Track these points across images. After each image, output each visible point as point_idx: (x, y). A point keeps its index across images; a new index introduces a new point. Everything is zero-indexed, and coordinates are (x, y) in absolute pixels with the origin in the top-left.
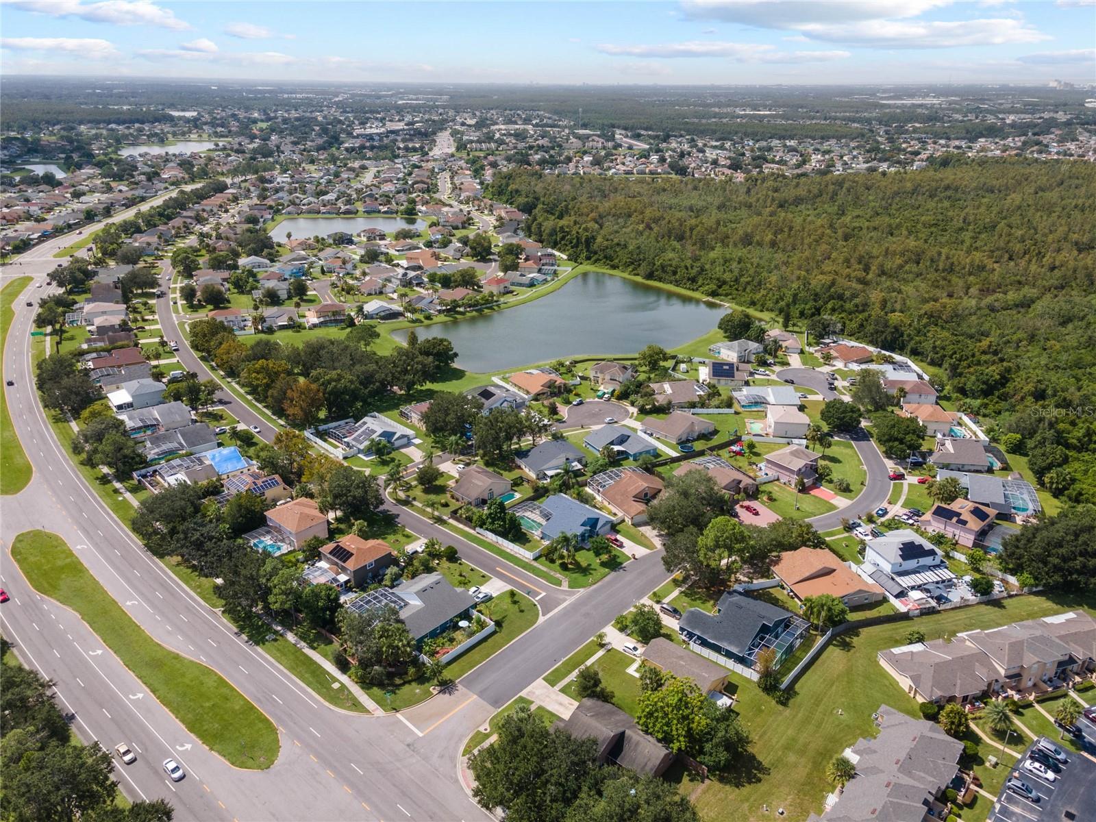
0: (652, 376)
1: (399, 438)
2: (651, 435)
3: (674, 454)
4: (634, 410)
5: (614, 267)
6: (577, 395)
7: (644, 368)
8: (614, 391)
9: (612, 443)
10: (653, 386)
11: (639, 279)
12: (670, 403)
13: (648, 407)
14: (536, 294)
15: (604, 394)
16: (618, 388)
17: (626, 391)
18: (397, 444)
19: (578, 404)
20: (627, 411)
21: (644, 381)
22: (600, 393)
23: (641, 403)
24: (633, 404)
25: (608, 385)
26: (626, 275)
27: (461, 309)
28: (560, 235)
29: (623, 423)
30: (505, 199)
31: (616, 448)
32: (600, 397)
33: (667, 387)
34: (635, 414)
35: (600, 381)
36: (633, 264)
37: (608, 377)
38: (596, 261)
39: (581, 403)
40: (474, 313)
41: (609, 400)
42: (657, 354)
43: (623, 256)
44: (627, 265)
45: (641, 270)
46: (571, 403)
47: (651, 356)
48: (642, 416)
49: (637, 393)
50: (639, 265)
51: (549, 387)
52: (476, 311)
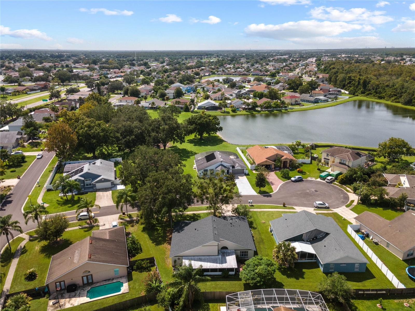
0: (388, 167)
1: (101, 181)
2: (365, 237)
3: (398, 284)
4: (354, 198)
5: (381, 98)
6: (301, 172)
7: (382, 159)
8: (340, 174)
9: (299, 239)
10: (388, 177)
11: (399, 105)
12: (403, 199)
13: (373, 198)
14: (316, 107)
15: (330, 175)
16: (345, 171)
17: (351, 176)
18: (99, 186)
19: (296, 181)
20: (347, 198)
21: (377, 170)
22: (323, 174)
23: (365, 192)
24: (355, 190)
25: (336, 168)
26: (389, 103)
27: (259, 109)
28: (348, 81)
29: (336, 210)
30: (326, 72)
31: (299, 247)
32: (323, 178)
33: (404, 180)
34: (355, 203)
35: (330, 163)
36: (397, 96)
37: (337, 160)
38: (368, 95)
39: (300, 180)
40: (267, 112)
41: (331, 182)
42: (398, 146)
43: (389, 91)
44: (390, 96)
45: (402, 100)
46: (289, 178)
47: (391, 147)
48: (364, 207)
49: (365, 181)
50: (401, 96)
51: (274, 161)
52: (268, 111)
